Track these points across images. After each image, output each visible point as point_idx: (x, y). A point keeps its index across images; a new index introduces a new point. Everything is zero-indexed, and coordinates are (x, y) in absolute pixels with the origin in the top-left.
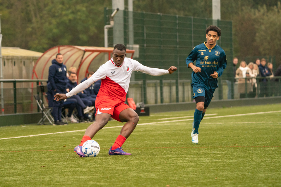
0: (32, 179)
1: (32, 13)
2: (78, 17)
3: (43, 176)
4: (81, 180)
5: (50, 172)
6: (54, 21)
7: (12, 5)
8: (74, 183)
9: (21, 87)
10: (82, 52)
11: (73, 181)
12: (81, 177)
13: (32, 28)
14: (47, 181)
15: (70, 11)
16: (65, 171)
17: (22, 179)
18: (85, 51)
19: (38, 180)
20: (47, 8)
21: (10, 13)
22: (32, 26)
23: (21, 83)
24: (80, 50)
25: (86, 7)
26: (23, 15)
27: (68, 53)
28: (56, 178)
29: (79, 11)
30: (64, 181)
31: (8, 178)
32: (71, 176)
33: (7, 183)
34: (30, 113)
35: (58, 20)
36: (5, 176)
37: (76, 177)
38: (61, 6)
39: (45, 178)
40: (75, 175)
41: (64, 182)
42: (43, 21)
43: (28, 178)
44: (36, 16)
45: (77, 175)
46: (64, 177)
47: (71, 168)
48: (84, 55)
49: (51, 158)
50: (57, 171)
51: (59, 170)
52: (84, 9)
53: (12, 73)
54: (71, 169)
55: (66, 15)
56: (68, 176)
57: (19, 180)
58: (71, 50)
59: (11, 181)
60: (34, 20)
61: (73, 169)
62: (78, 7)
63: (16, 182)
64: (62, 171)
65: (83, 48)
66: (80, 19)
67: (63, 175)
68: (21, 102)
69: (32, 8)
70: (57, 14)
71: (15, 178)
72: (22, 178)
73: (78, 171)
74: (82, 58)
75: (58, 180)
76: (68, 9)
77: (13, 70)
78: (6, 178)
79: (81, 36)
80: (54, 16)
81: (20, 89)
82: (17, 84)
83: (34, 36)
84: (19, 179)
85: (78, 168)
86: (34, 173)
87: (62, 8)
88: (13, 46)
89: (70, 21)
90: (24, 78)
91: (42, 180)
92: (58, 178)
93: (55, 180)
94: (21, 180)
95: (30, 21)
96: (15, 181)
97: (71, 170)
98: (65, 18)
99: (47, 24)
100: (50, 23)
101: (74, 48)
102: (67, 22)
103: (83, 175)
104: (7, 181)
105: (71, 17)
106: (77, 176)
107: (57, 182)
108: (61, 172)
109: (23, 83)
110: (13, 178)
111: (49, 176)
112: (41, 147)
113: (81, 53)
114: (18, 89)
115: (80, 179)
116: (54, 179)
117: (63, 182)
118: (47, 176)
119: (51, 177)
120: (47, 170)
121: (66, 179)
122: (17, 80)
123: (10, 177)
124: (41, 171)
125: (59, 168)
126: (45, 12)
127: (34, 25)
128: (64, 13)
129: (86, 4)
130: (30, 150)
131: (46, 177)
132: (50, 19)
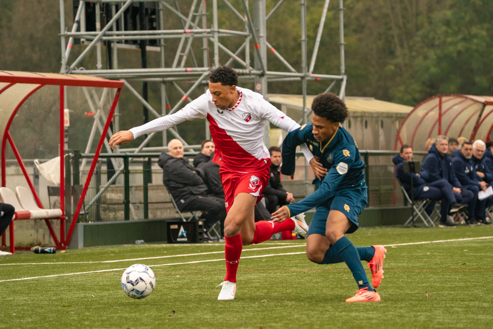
0: (397, 317)
1: (396, 40)
2: (474, 47)
3: (414, 313)
4: (479, 321)
5: (426, 307)
6: (432, 54)
7: (363, 27)
8: (469, 326)
9: (377, 164)
10: (481, 106)
11: (466, 324)
12: (480, 317)
13: (396, 66)
14: (422, 321)
15: (460, 36)
16: (453, 305)
17: (380, 317)
18: (485, 104)
19: (407, 319)
20: (420, 33)
21: (360, 40)
22: (394, 61)
23: (377, 157)
24: (476, 102)
25: (488, 30)
26: (380, 43)
27: (456, 107)
28: (437, 317)
29: (475, 36)
30: (451, 322)
31: (357, 314)
32: (462, 315)
33: (357, 322)
34: (392, 208)
35: (438, 52)
36: (353, 311)
37: (471, 316)
38: (444, 28)
39: (418, 316)
40: (470, 312)
41: (452, 324)
42: (414, 54)
43: (391, 316)
44: (402, 46)
45: (473, 313)
46: (452, 315)
47: (462, 301)
48: (482, 110)
49: (428, 283)
50: (438, 306)
51: (442, 304)
52: (484, 33)
53: (363, 141)
54: (462, 303)
55: (454, 44)
56: (457, 315)
57: (376, 319)
58: (460, 103)
59: (362, 319)
60: (399, 51)
61: (466, 303)
62: (474, 30)
63: (371, 321)
64: (448, 305)
65: (482, 99)
66: (477, 51)
67: (449, 312)
68: (377, 188)
69: (395, 32)
70: (437, 42)
71: (368, 315)
72: (381, 315)
73: (474, 307)
74: (480, 116)
75: (441, 320)
76: (456, 34)
77: (363, 135)
78: (353, 314)
79: (477, 79)
80: (432, 45)
81: (376, 166)
82: (371, 159)
83: (398, 79)
84: (376, 316)
85: (474, 301)
86: (401, 308)
87: (446, 32)
88: (364, 95)
89: (459, 53)
90: (382, 150)
91: (414, 319)
92: (441, 317)
93: (436, 320)
94: (380, 319)
95: (392, 53)
96: (369, 319)
97: (462, 305)
98: (451, 49)
99: (421, 58)
100: (426, 58)
101: (466, 98)
102: (455, 55)
103: (483, 314)
104: (356, 320)
105: (461, 46)
106: (473, 315)
107: (439, 323)
108: (446, 307)
109: (380, 157)
110: (365, 315)
111: (425, 313)
112: (411, 265)
113: (477, 107)
114: (372, 166)
115: (478, 319)
116: (434, 319)
117: (449, 324)
118: (423, 313)
119: (428, 316)
120: (422, 302)
121: (454, 319)
122: (369, 151)
123: (361, 313)
124: (411, 304)
125: (442, 301)
126: (418, 39)
127: (399, 60)
128: (449, 40)
129: (486, 25)
130: (392, 269)
131: (421, 315)
132: (426, 50)
